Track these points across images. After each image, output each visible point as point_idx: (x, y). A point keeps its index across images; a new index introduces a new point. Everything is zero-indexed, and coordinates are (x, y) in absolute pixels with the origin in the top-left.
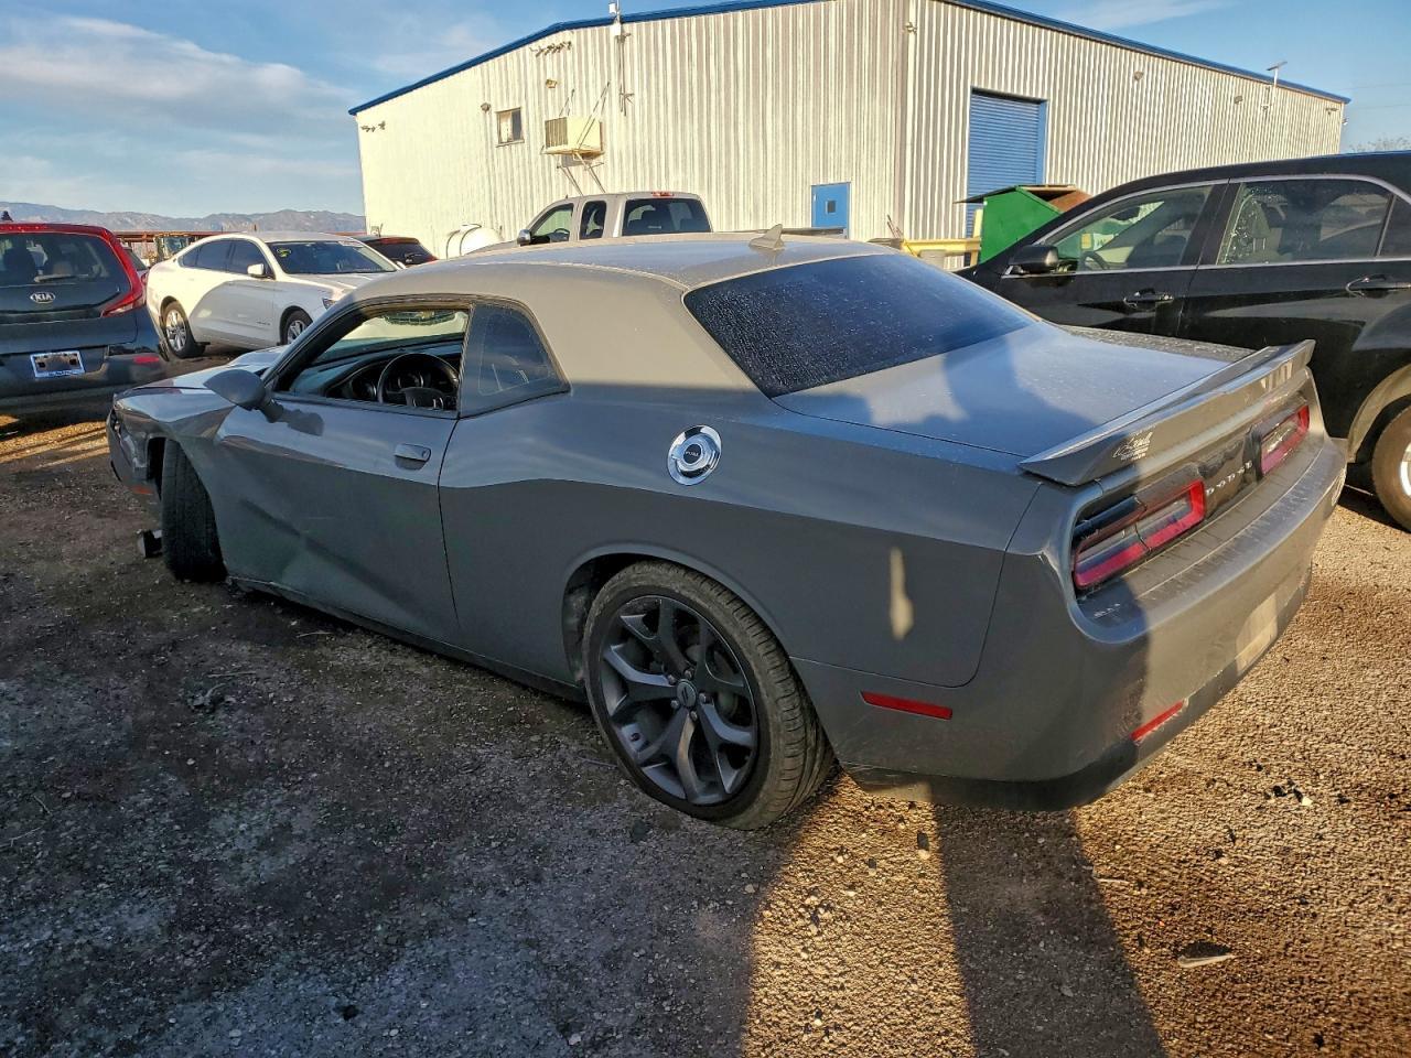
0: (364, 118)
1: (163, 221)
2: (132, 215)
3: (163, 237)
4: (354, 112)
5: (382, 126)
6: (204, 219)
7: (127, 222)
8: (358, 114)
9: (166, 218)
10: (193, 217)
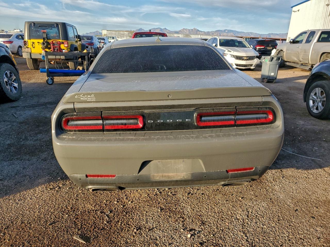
0: (294, 9)
1: (257, 35)
2: (251, 33)
3: (244, 38)
4: (292, 7)
5: (298, 11)
6: (267, 34)
7: (249, 34)
8: (293, 8)
9: (258, 34)
10: (265, 34)
